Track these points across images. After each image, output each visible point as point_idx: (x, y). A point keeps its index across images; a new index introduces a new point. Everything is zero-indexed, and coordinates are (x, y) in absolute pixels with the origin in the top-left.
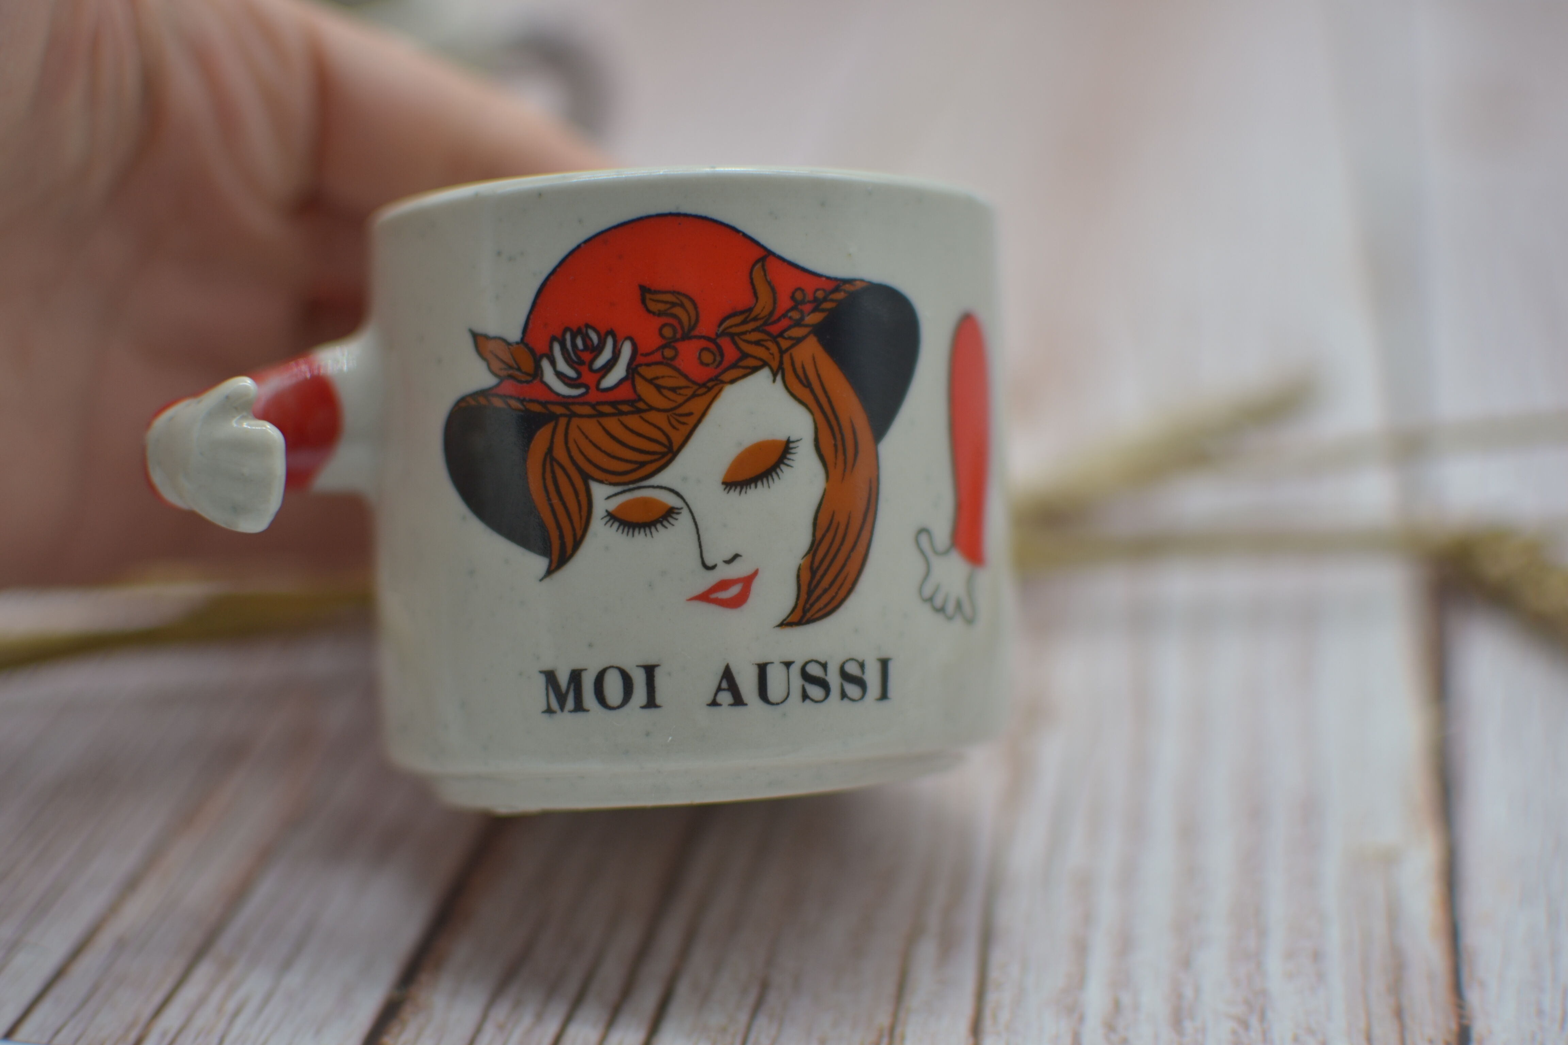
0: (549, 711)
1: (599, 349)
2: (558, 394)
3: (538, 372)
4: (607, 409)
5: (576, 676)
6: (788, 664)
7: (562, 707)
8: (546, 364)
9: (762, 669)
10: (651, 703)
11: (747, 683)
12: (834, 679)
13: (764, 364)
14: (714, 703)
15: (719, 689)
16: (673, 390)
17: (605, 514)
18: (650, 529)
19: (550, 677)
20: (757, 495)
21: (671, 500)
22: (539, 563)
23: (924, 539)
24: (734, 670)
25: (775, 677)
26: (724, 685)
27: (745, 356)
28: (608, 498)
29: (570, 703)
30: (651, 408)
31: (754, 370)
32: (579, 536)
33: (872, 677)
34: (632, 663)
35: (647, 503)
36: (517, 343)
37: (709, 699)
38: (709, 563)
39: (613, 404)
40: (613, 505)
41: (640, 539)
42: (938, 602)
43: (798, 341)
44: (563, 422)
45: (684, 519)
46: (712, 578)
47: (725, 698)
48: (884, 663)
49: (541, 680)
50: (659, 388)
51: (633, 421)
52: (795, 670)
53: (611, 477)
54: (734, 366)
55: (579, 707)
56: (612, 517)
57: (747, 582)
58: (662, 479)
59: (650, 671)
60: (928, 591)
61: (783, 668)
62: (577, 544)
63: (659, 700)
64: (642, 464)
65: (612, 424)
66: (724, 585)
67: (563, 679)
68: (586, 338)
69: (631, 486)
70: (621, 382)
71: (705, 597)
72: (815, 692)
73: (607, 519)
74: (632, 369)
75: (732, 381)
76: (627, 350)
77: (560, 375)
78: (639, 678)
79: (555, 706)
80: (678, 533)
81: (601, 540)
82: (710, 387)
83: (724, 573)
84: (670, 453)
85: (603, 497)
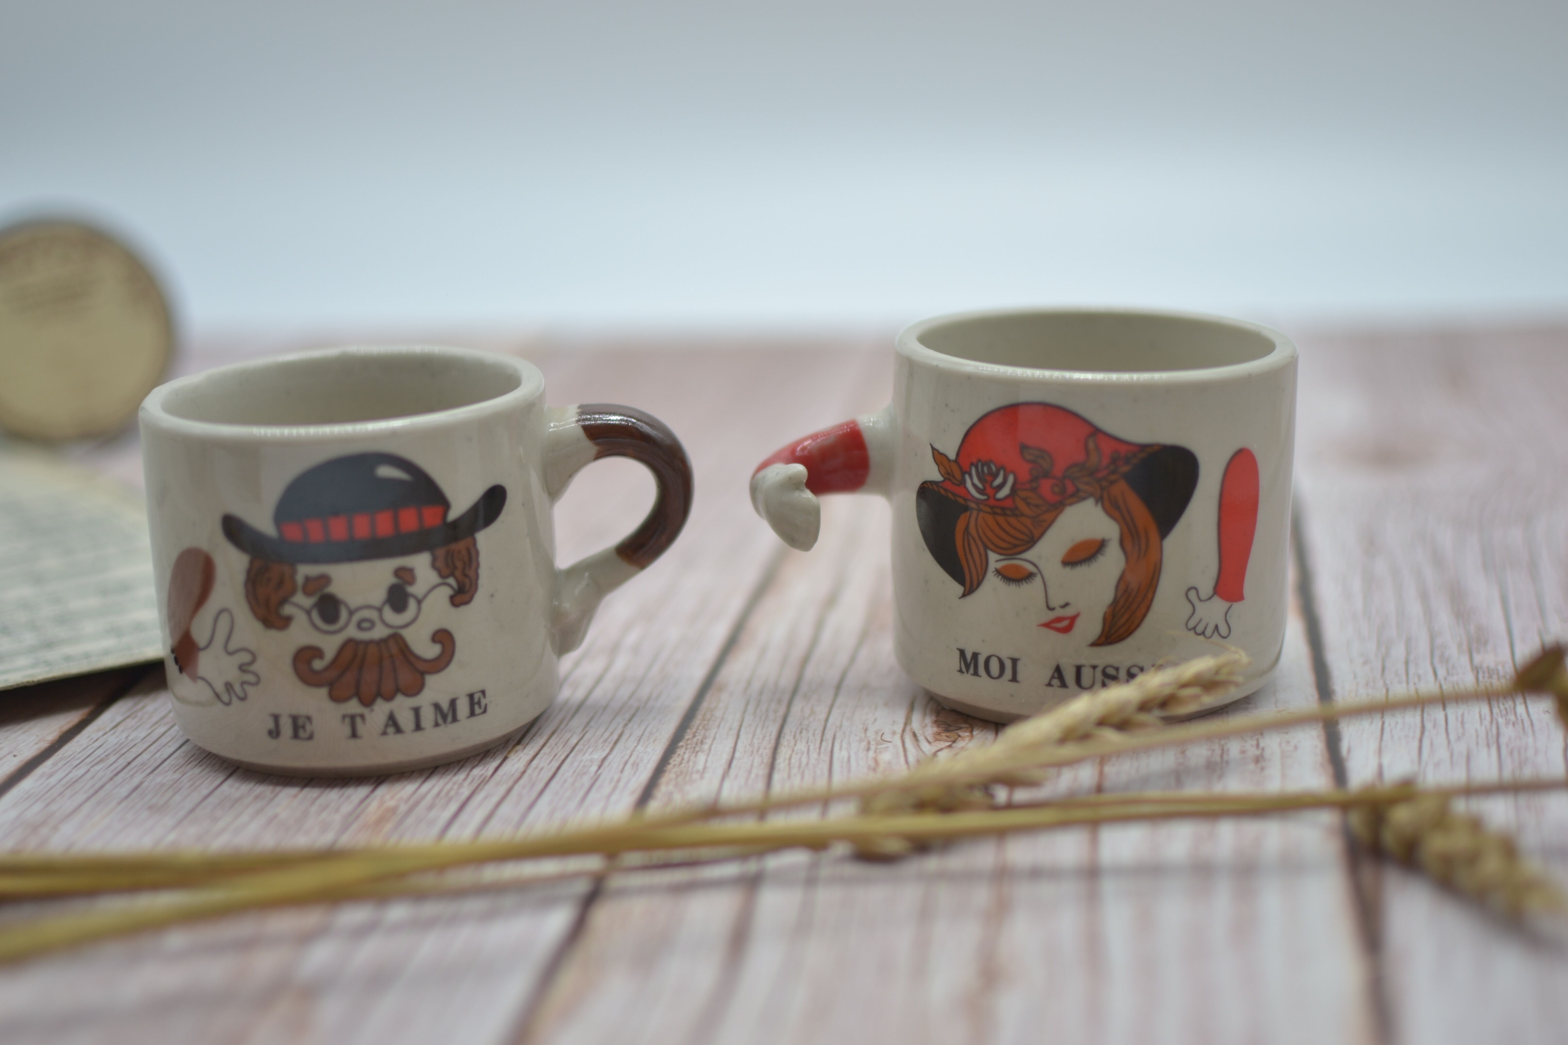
0: (961, 671)
1: (996, 476)
2: (973, 497)
3: (963, 482)
4: (999, 511)
5: (975, 656)
6: (1094, 668)
7: (967, 671)
8: (967, 477)
9: (1079, 669)
10: (1014, 679)
11: (1070, 675)
13: (1091, 495)
14: (1049, 685)
15: (1052, 678)
16: (1037, 506)
17: (994, 570)
18: (1019, 583)
19: (962, 653)
20: (1082, 571)
21: (1031, 568)
22: (959, 589)
23: (1192, 595)
24: (1062, 668)
25: (1086, 674)
26: (1056, 675)
27: (1078, 491)
28: (997, 561)
29: (972, 670)
30: (1022, 515)
31: (1084, 499)
32: (980, 579)
34: (1005, 655)
35: (1018, 567)
36: (953, 461)
37: (1046, 682)
38: (1052, 606)
39: (1003, 508)
40: (999, 565)
41: (1013, 588)
42: (1200, 629)
43: (1114, 482)
44: (975, 512)
45: (1038, 579)
46: (1052, 615)
47: (1055, 682)
49: (958, 653)
50: (1028, 504)
51: (1012, 520)
52: (1099, 670)
53: (998, 550)
54: (1072, 495)
55: (976, 673)
56: (998, 572)
57: (1073, 619)
58: (1026, 555)
59: (1014, 661)
60: (1191, 624)
61: (1091, 670)
62: (979, 584)
63: (1020, 676)
64: (1016, 546)
65: (1001, 519)
66: (1060, 619)
67: (969, 656)
68: (989, 468)
69: (1009, 557)
70: (1007, 497)
71: (1048, 625)
72: (1111, 682)
73: (995, 573)
74: (1013, 490)
75: (1071, 504)
76: (1011, 478)
77: (974, 485)
78: (1008, 665)
79: (964, 669)
80: (1034, 588)
81: (992, 584)
82: (1057, 507)
83: (1059, 613)
84: (1031, 541)
85: (994, 560)
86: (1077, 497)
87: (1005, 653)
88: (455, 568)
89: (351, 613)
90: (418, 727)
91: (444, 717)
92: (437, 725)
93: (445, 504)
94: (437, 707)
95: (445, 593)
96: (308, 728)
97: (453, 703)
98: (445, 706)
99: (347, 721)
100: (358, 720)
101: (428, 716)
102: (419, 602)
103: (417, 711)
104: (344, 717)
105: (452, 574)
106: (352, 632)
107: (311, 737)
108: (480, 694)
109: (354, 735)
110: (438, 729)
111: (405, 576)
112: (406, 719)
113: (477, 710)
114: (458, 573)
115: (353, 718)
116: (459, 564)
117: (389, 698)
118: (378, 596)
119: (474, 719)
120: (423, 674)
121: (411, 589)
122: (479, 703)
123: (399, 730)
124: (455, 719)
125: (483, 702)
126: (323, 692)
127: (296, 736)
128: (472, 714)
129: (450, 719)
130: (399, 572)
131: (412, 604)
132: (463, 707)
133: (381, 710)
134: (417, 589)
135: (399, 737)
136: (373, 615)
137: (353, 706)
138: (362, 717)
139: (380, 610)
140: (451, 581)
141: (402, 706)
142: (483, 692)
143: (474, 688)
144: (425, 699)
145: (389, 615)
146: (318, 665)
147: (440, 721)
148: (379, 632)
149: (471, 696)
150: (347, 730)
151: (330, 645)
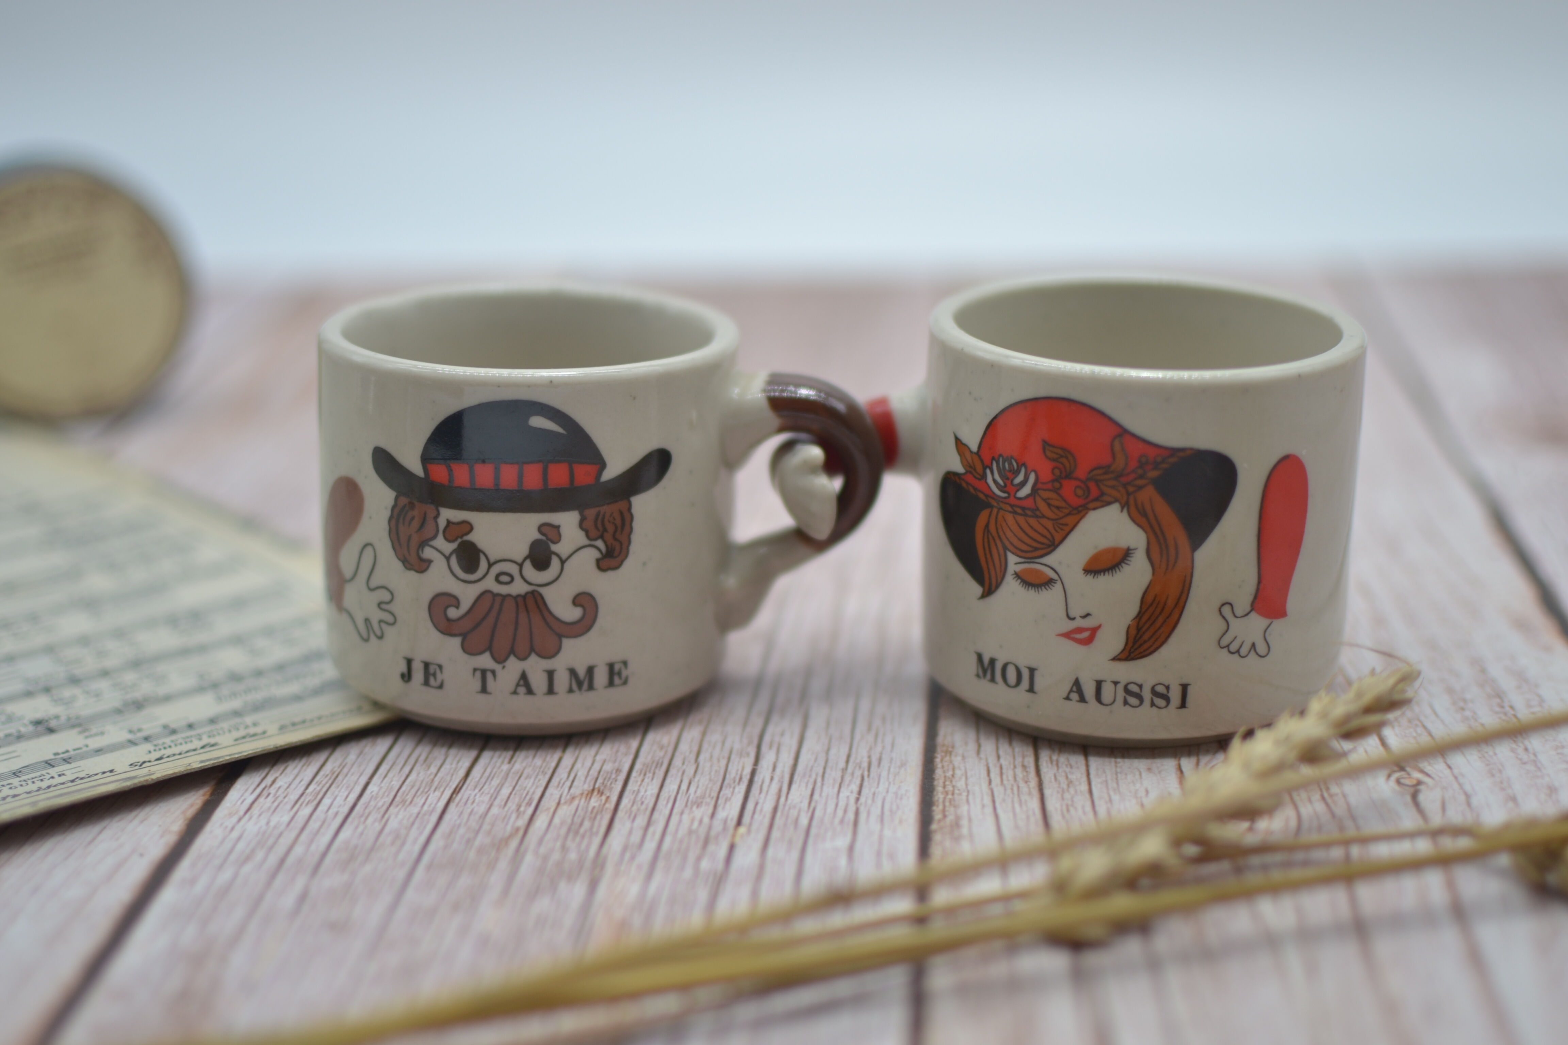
0: (977, 676)
1: (1017, 473)
2: (994, 493)
3: (984, 476)
4: (1019, 510)
5: (992, 661)
6: (1116, 683)
7: (985, 677)
8: (988, 472)
9: (1099, 684)
10: (1031, 690)
11: (1089, 690)
12: (1147, 695)
13: (1116, 500)
14: (1068, 698)
15: (1071, 691)
16: (1058, 508)
17: (1014, 573)
18: (1038, 588)
19: (980, 657)
20: (1104, 580)
21: (1051, 574)
22: (978, 590)
23: (1227, 610)
24: (1082, 681)
25: (1107, 689)
26: (1074, 689)
27: (1103, 494)
28: (1016, 564)
29: (989, 676)
30: (1044, 516)
31: (1109, 503)
32: (999, 581)
33: (1175, 695)
34: (1023, 663)
35: (1037, 572)
36: (975, 453)
37: (1065, 695)
38: (1072, 615)
39: (1023, 508)
40: (1019, 568)
41: (1032, 593)
42: (1234, 647)
43: (1140, 488)
44: (995, 511)
45: (1058, 585)
46: (1072, 625)
47: (1075, 696)
48: (1185, 688)
49: (974, 658)
50: (1049, 505)
51: (1033, 521)
52: (1120, 688)
53: (1018, 552)
54: (1097, 499)
55: (993, 680)
56: (1017, 575)
57: (1094, 631)
58: (1046, 560)
59: (1032, 671)
60: (1224, 642)
61: (1113, 686)
62: (998, 586)
63: (1037, 687)
64: (1036, 549)
65: (1021, 520)
66: (1080, 630)
67: (986, 661)
68: (1011, 464)
69: (1029, 560)
70: (1028, 496)
71: (1067, 635)
72: (1133, 701)
73: (1015, 576)
74: (1034, 489)
75: (1094, 509)
76: (1032, 478)
77: (995, 482)
78: (1026, 674)
79: (981, 673)
80: (1054, 594)
81: (1010, 587)
82: (1080, 511)
83: (1080, 623)
84: (1052, 546)
85: (1013, 563)
86: (1101, 501)
87: (1023, 662)
88: (605, 530)
89: (490, 565)
90: (551, 691)
91: (580, 684)
92: (571, 691)
93: (602, 464)
94: (573, 672)
95: (590, 555)
96: (439, 676)
97: (590, 670)
98: (582, 672)
99: (478, 674)
100: (489, 676)
101: (562, 680)
102: (563, 562)
103: (551, 674)
104: (475, 670)
105: (601, 537)
106: (489, 583)
107: (441, 687)
108: (622, 665)
109: (484, 690)
110: (572, 695)
111: (551, 533)
112: (538, 681)
113: (617, 680)
114: (608, 536)
115: (484, 672)
116: (610, 528)
117: (523, 658)
118: (521, 550)
119: (612, 690)
120: (560, 636)
121: (554, 548)
122: (619, 674)
123: (530, 692)
124: (591, 687)
125: (624, 673)
126: (456, 641)
127: (426, 683)
128: (611, 684)
129: (585, 686)
130: (541, 528)
131: (555, 562)
132: (601, 677)
133: (514, 666)
134: (562, 548)
135: (530, 698)
136: (513, 569)
137: (485, 661)
138: (493, 672)
139: (521, 565)
140: (600, 543)
141: (535, 667)
142: (625, 663)
143: (615, 657)
144: (560, 663)
145: (529, 570)
146: (453, 613)
147: (575, 687)
148: (518, 588)
149: (611, 666)
150: (478, 685)
151: (468, 594)
